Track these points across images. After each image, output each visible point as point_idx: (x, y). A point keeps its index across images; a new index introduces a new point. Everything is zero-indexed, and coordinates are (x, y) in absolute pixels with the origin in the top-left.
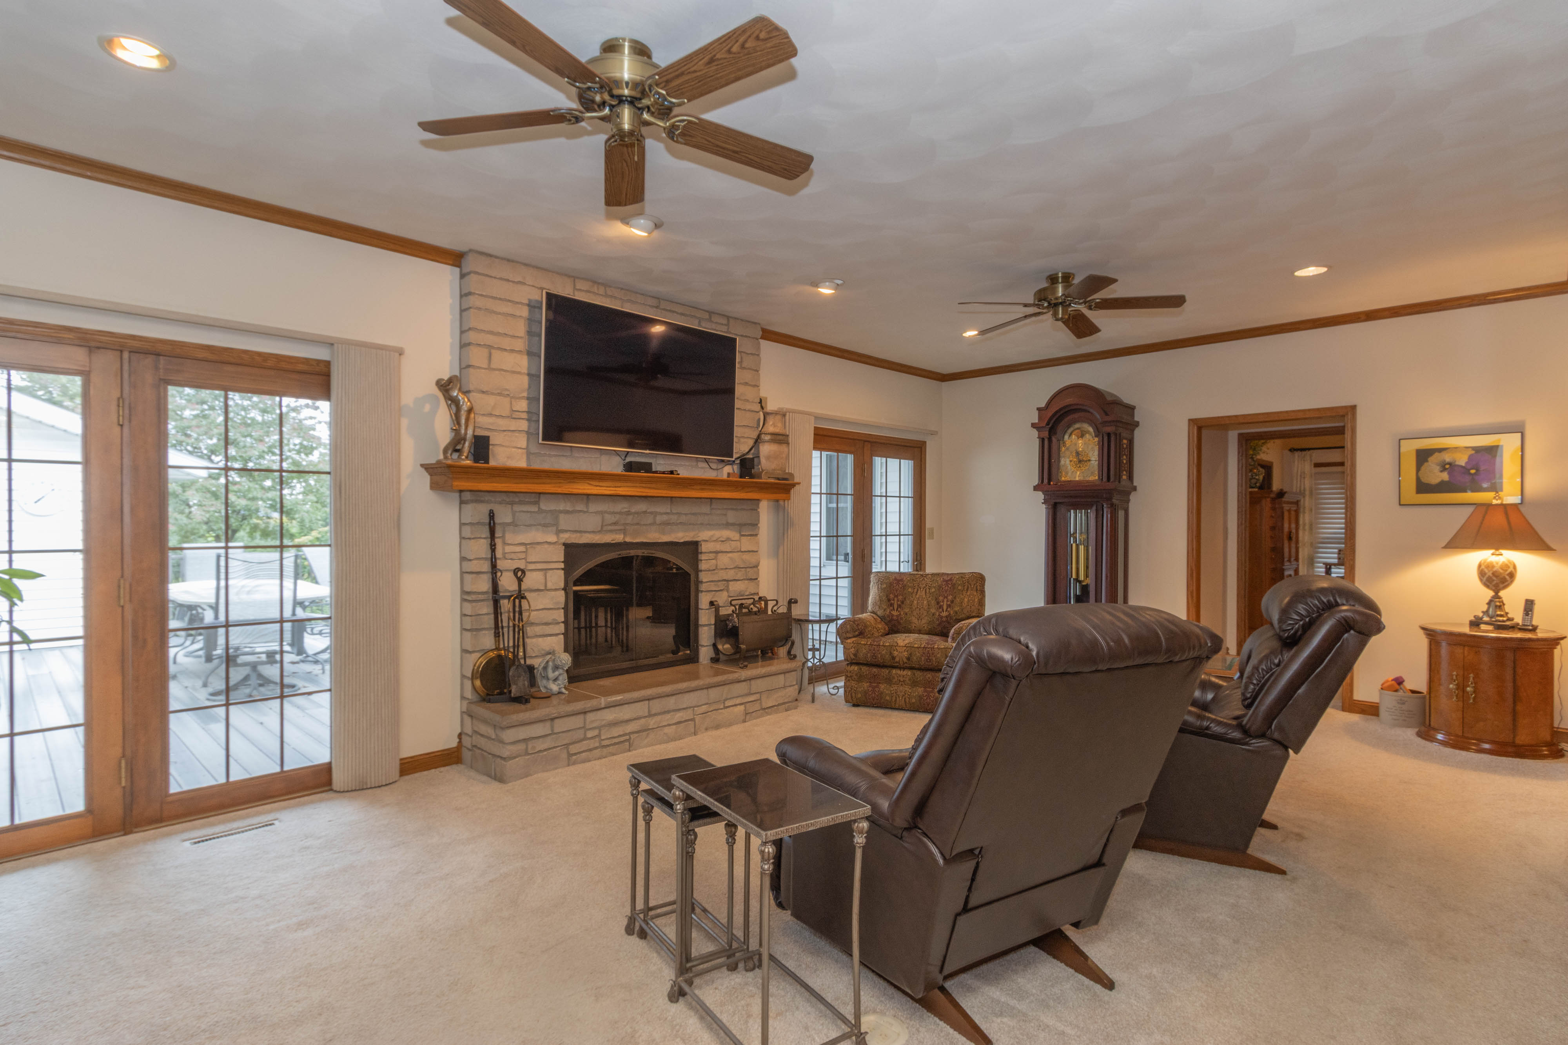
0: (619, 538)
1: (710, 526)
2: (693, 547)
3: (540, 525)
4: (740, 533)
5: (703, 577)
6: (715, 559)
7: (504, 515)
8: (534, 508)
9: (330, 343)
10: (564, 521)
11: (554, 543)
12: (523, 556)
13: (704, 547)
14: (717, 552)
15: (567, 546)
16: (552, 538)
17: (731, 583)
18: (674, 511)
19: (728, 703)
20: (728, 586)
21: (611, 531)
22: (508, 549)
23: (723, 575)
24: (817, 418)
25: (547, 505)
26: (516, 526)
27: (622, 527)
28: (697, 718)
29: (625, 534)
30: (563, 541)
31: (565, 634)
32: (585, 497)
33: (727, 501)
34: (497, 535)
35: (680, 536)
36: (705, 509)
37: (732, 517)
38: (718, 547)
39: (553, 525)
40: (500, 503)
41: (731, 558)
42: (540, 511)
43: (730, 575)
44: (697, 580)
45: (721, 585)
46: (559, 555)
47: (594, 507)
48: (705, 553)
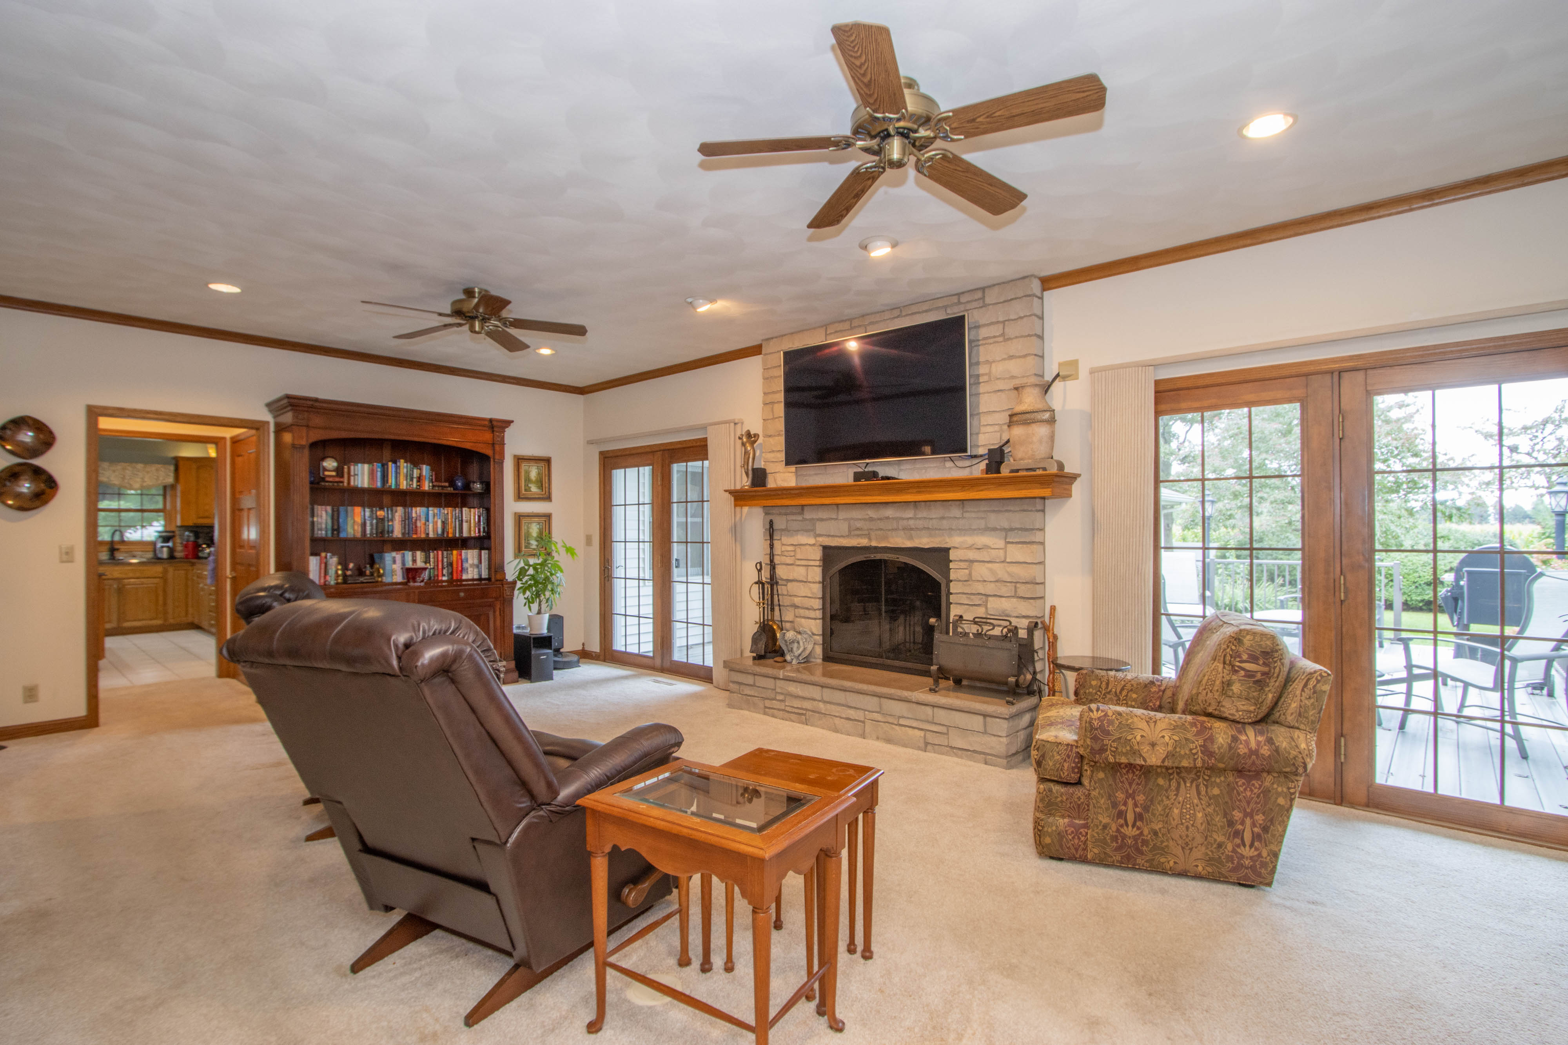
0: (864, 542)
1: (963, 531)
2: (941, 555)
3: (803, 530)
4: (1006, 539)
5: (953, 588)
6: (969, 568)
7: (780, 523)
8: (800, 518)
9: (704, 428)
10: (820, 527)
11: (814, 545)
12: (792, 554)
13: (953, 555)
14: (972, 562)
15: (825, 548)
16: (812, 541)
17: (990, 599)
18: (919, 516)
19: (902, 722)
20: (987, 601)
21: (858, 536)
22: (784, 548)
23: (980, 588)
24: (1156, 365)
25: (808, 515)
26: (789, 531)
27: (867, 532)
28: (868, 723)
29: (870, 539)
30: (818, 543)
31: (823, 618)
32: (835, 507)
33: (983, 502)
34: (775, 537)
35: (925, 542)
36: (956, 512)
37: (995, 520)
38: (972, 555)
39: (810, 530)
40: (780, 514)
41: (991, 570)
42: (804, 520)
43: (990, 589)
44: (949, 590)
45: (976, 600)
46: (817, 554)
47: (842, 515)
48: (955, 561)
